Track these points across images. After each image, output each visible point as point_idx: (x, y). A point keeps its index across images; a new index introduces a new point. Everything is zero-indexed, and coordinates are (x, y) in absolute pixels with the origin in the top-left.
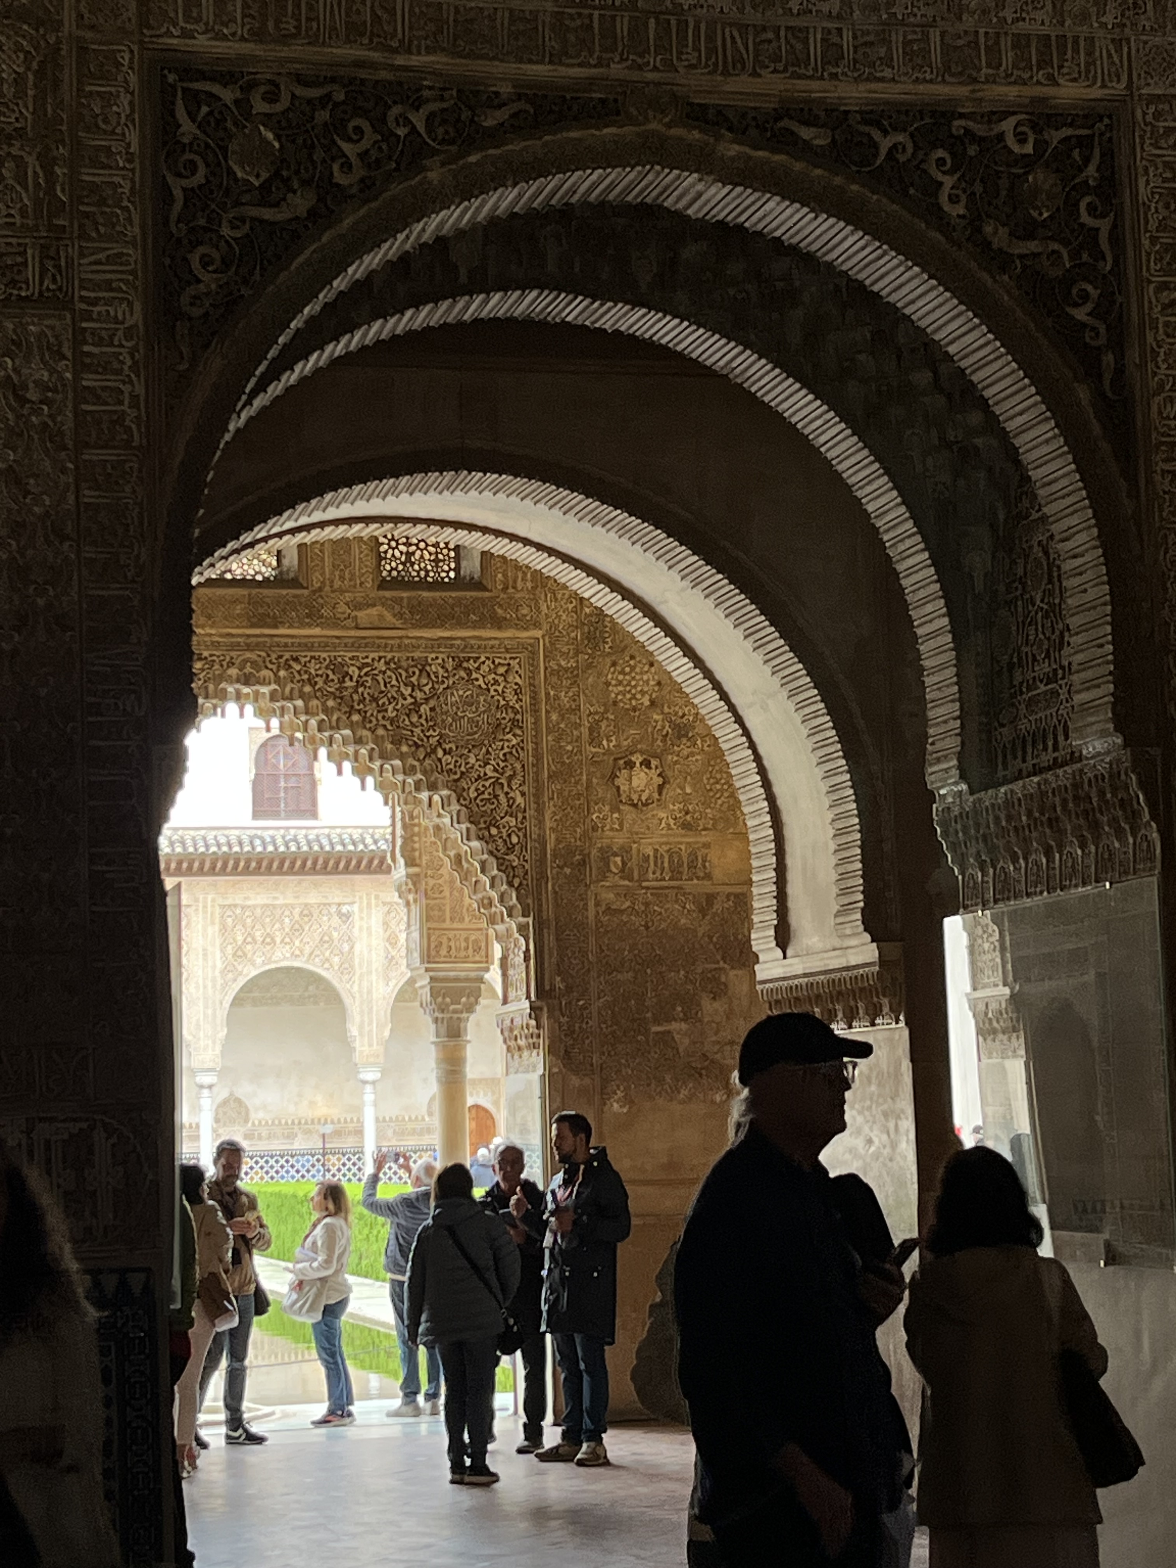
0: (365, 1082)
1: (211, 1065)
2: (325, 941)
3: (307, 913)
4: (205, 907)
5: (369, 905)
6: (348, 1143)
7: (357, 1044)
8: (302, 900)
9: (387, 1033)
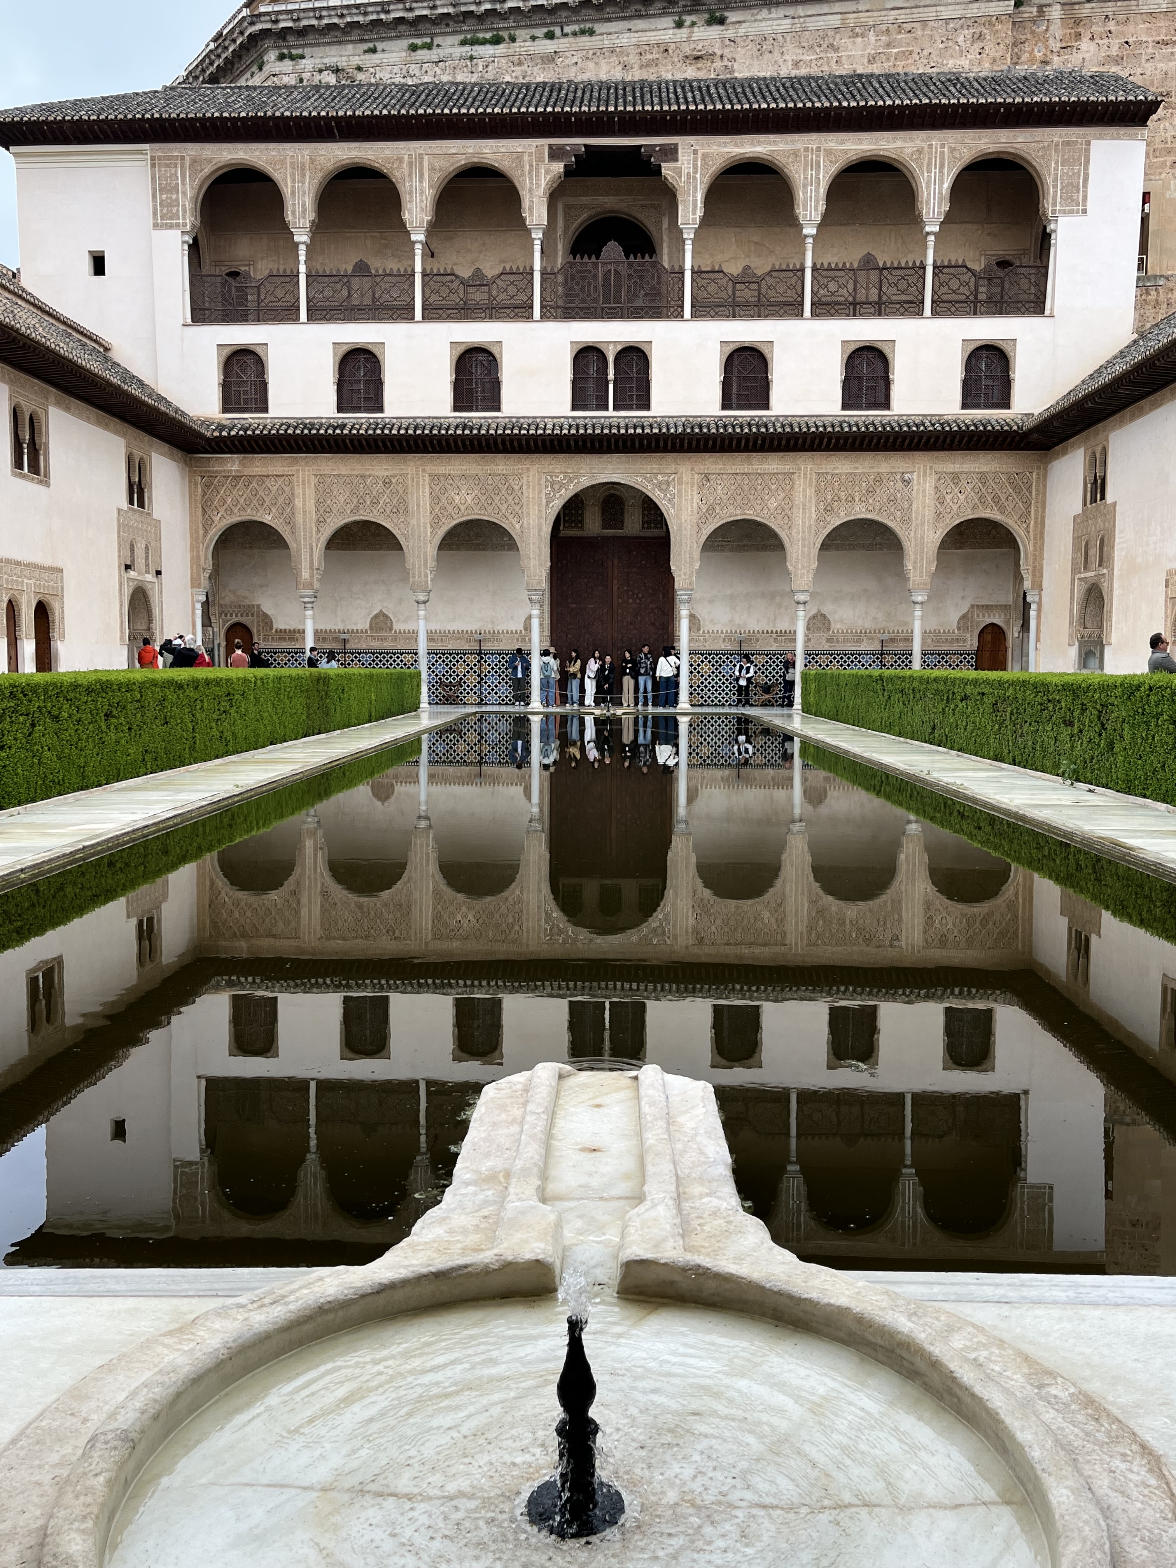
0: (915, 603)
1: (806, 588)
2: (892, 500)
3: (878, 480)
4: (805, 474)
5: (925, 473)
6: (900, 646)
7: (911, 575)
8: (875, 470)
9: (933, 568)
